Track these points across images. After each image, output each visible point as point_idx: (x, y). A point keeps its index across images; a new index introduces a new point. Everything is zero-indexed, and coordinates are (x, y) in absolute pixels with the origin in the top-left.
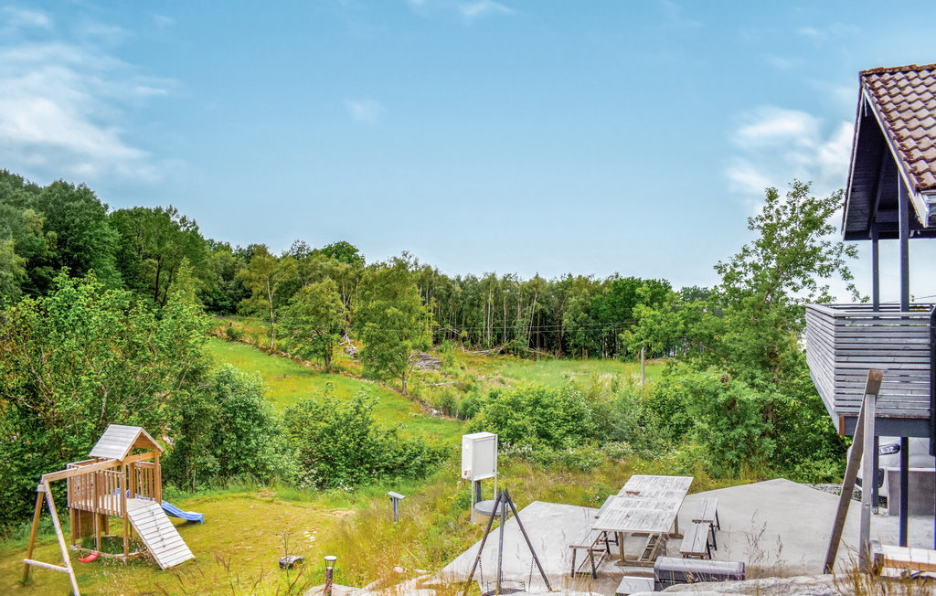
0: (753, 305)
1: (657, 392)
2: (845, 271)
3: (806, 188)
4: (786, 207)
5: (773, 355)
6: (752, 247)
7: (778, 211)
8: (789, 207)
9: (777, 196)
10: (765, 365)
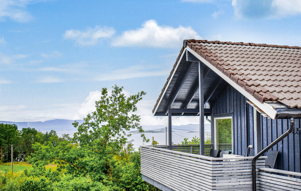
0: (99, 144)
1: (26, 182)
2: (140, 128)
3: (120, 89)
4: (112, 98)
5: (108, 167)
6: (92, 115)
7: (107, 99)
8: (113, 98)
9: (106, 92)
10: (106, 172)
